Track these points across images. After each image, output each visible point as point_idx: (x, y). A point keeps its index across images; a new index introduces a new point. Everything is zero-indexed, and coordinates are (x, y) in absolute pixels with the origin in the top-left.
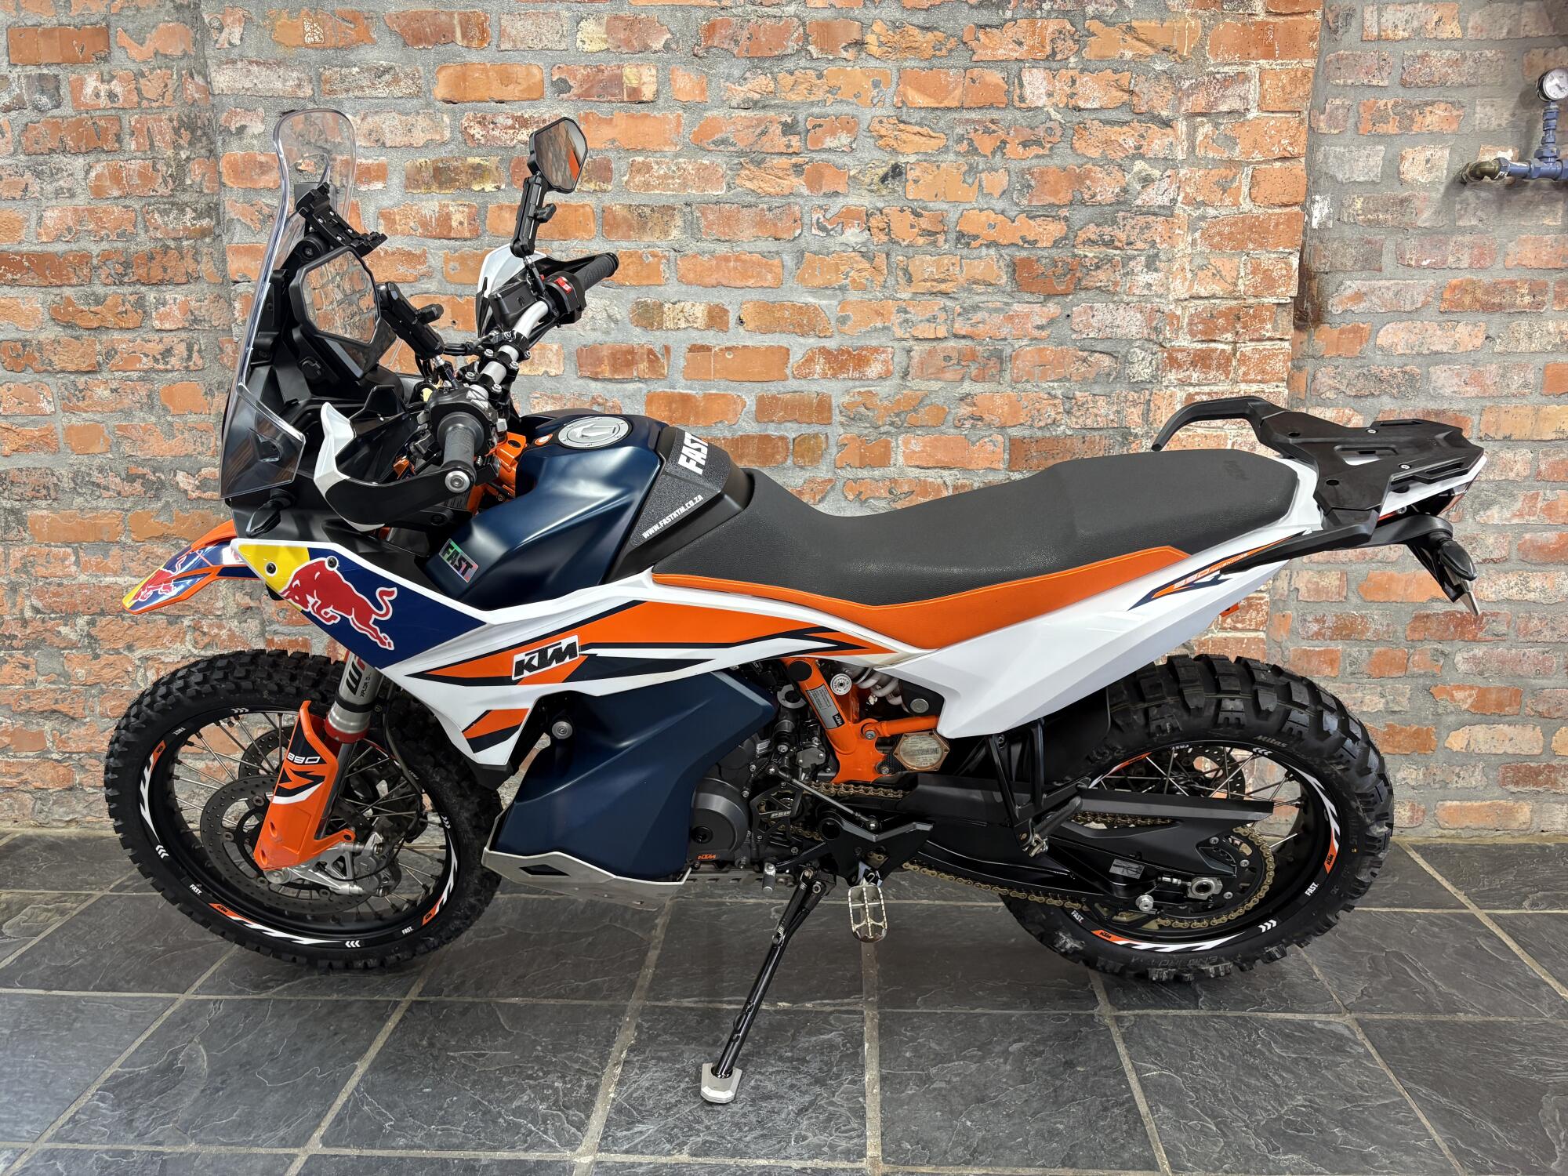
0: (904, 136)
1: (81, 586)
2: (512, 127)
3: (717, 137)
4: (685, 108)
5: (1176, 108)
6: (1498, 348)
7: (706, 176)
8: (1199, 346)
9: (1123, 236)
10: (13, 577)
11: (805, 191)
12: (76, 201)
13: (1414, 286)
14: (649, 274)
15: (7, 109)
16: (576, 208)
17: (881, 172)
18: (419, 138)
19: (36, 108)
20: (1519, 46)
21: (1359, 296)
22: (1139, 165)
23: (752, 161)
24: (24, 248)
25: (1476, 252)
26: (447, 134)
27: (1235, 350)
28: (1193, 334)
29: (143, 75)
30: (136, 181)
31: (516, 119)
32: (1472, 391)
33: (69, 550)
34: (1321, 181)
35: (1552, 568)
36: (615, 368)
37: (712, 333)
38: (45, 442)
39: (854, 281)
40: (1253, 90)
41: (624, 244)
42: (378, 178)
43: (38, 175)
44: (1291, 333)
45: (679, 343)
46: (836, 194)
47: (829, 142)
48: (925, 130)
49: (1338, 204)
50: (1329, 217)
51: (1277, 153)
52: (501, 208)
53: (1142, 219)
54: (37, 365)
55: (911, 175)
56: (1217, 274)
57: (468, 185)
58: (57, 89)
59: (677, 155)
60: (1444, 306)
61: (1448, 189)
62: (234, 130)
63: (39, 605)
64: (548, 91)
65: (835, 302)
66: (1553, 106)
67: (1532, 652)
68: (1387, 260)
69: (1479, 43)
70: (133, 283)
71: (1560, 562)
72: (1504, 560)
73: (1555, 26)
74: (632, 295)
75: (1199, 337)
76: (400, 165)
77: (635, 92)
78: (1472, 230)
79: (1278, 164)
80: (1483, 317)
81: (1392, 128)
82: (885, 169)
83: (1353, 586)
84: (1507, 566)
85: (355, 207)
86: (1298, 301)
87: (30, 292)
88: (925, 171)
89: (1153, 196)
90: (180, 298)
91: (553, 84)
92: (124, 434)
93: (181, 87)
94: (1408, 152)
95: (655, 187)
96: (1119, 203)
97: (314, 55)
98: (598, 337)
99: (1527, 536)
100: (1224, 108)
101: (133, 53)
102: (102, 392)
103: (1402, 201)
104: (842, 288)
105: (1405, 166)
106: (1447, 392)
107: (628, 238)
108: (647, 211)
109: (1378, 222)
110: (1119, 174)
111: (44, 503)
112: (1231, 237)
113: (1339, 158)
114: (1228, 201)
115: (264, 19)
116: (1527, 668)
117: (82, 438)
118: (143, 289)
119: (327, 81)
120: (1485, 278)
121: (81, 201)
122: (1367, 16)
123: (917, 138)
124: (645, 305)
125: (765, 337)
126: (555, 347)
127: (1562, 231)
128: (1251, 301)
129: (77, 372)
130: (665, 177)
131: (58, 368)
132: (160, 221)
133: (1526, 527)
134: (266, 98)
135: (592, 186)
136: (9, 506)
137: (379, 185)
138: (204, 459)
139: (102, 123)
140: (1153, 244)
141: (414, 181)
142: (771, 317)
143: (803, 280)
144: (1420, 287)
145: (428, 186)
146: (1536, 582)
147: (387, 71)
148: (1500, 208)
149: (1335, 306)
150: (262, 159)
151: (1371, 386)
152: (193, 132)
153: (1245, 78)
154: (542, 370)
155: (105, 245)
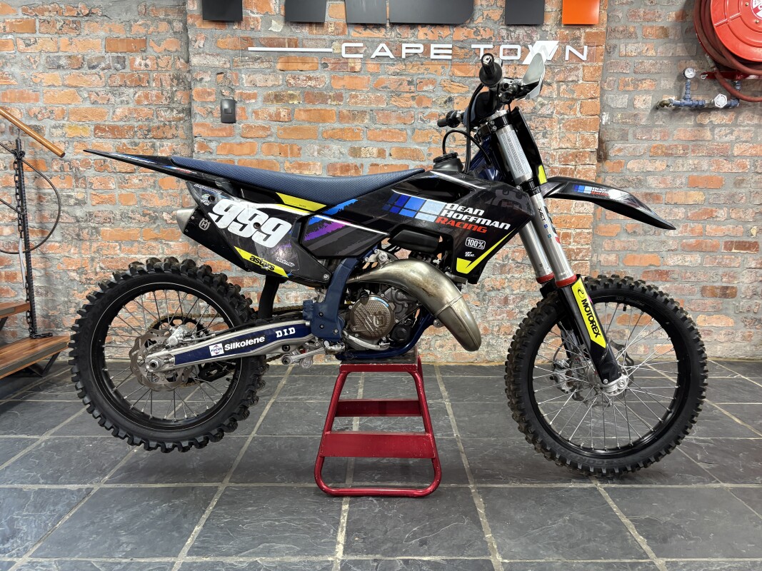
0: (453, 87)
1: (121, 258)
2: (306, 80)
3: (383, 85)
4: (371, 74)
5: (553, 79)
6: (671, 170)
7: (378, 100)
8: (562, 166)
9: (534, 125)
10: (93, 255)
11: (416, 107)
12: (129, 106)
13: (640, 147)
14: (355, 136)
15: (103, 69)
16: (329, 111)
17: (444, 100)
18: (270, 83)
19: (115, 69)
20: (676, 59)
21: (620, 150)
22: (540, 99)
23: (396, 95)
24: (107, 123)
25: (662, 134)
26: (281, 82)
27: (575, 168)
28: (560, 162)
29: (159, 58)
30: (154, 98)
31: (307, 77)
32: (662, 186)
33: (117, 244)
34: (606, 107)
35: (693, 253)
36: (342, 172)
37: (379, 159)
38: (111, 201)
39: (434, 140)
40: (580, 73)
41: (347, 125)
42: (253, 98)
43: (114, 95)
44: (596, 162)
45: (367, 162)
46: (427, 107)
47: (425, 88)
48: (461, 85)
49: (612, 116)
50: (608, 120)
51: (589, 96)
52: (300, 110)
53: (541, 119)
54: (110, 169)
55: (456, 101)
56: (568, 140)
57: (288, 101)
58: (124, 62)
59: (368, 92)
60: (651, 154)
61: (651, 111)
62: (198, 79)
63: (103, 266)
64: (320, 66)
65: (426, 148)
66: (689, 81)
67: (688, 285)
68: (630, 136)
69: (662, 58)
70: (151, 138)
71: (697, 251)
72: (676, 250)
73: (689, 52)
74: (350, 144)
75: (562, 163)
76: (262, 94)
77: (353, 68)
78: (661, 126)
79: (590, 100)
80: (666, 158)
81: (631, 88)
82: (446, 99)
83: (621, 260)
84: (677, 252)
85: (243, 109)
86: (598, 150)
87: (108, 140)
88: (461, 100)
89: (545, 111)
90: (170, 144)
91: (322, 64)
92: (143, 198)
93: (174, 63)
94: (637, 97)
95: (359, 104)
96: (532, 113)
97: (232, 52)
98: (336, 160)
99: (684, 241)
100: (570, 79)
101: (155, 49)
102: (136, 181)
103: (635, 115)
104: (429, 143)
105: (636, 102)
106: (653, 186)
107: (348, 123)
108: (356, 112)
109: (626, 122)
110: (532, 102)
111: (108, 225)
112: (573, 126)
113: (612, 99)
114: (572, 113)
115: (213, 37)
116: (686, 292)
117: (125, 199)
118: (155, 140)
119: (236, 62)
120: (666, 144)
121: (131, 106)
122: (621, 47)
123: (457, 87)
124: (354, 148)
125: (400, 161)
126: (319, 164)
127: (694, 127)
128: (581, 150)
129: (126, 172)
130: (363, 100)
131: (118, 171)
132: (163, 114)
133: (684, 238)
134: (212, 68)
135: (335, 103)
136: (93, 225)
137: (254, 101)
138: (175, 207)
139: (142, 76)
140: (545, 128)
141: (267, 99)
142: (402, 153)
143: (414, 139)
144: (643, 146)
145: (272, 101)
146: (688, 258)
147: (259, 58)
148: (671, 118)
149: (612, 153)
150: (209, 90)
151: (626, 184)
152: (178, 80)
153: (577, 69)
154: (314, 172)
155: (140, 123)
